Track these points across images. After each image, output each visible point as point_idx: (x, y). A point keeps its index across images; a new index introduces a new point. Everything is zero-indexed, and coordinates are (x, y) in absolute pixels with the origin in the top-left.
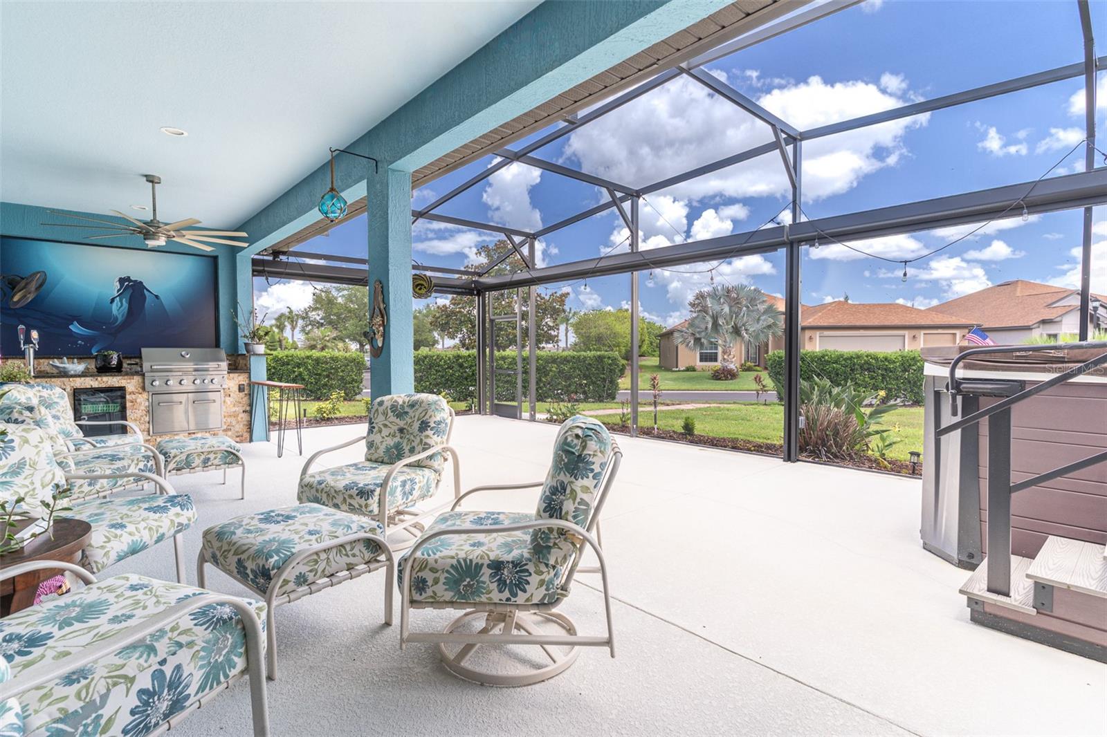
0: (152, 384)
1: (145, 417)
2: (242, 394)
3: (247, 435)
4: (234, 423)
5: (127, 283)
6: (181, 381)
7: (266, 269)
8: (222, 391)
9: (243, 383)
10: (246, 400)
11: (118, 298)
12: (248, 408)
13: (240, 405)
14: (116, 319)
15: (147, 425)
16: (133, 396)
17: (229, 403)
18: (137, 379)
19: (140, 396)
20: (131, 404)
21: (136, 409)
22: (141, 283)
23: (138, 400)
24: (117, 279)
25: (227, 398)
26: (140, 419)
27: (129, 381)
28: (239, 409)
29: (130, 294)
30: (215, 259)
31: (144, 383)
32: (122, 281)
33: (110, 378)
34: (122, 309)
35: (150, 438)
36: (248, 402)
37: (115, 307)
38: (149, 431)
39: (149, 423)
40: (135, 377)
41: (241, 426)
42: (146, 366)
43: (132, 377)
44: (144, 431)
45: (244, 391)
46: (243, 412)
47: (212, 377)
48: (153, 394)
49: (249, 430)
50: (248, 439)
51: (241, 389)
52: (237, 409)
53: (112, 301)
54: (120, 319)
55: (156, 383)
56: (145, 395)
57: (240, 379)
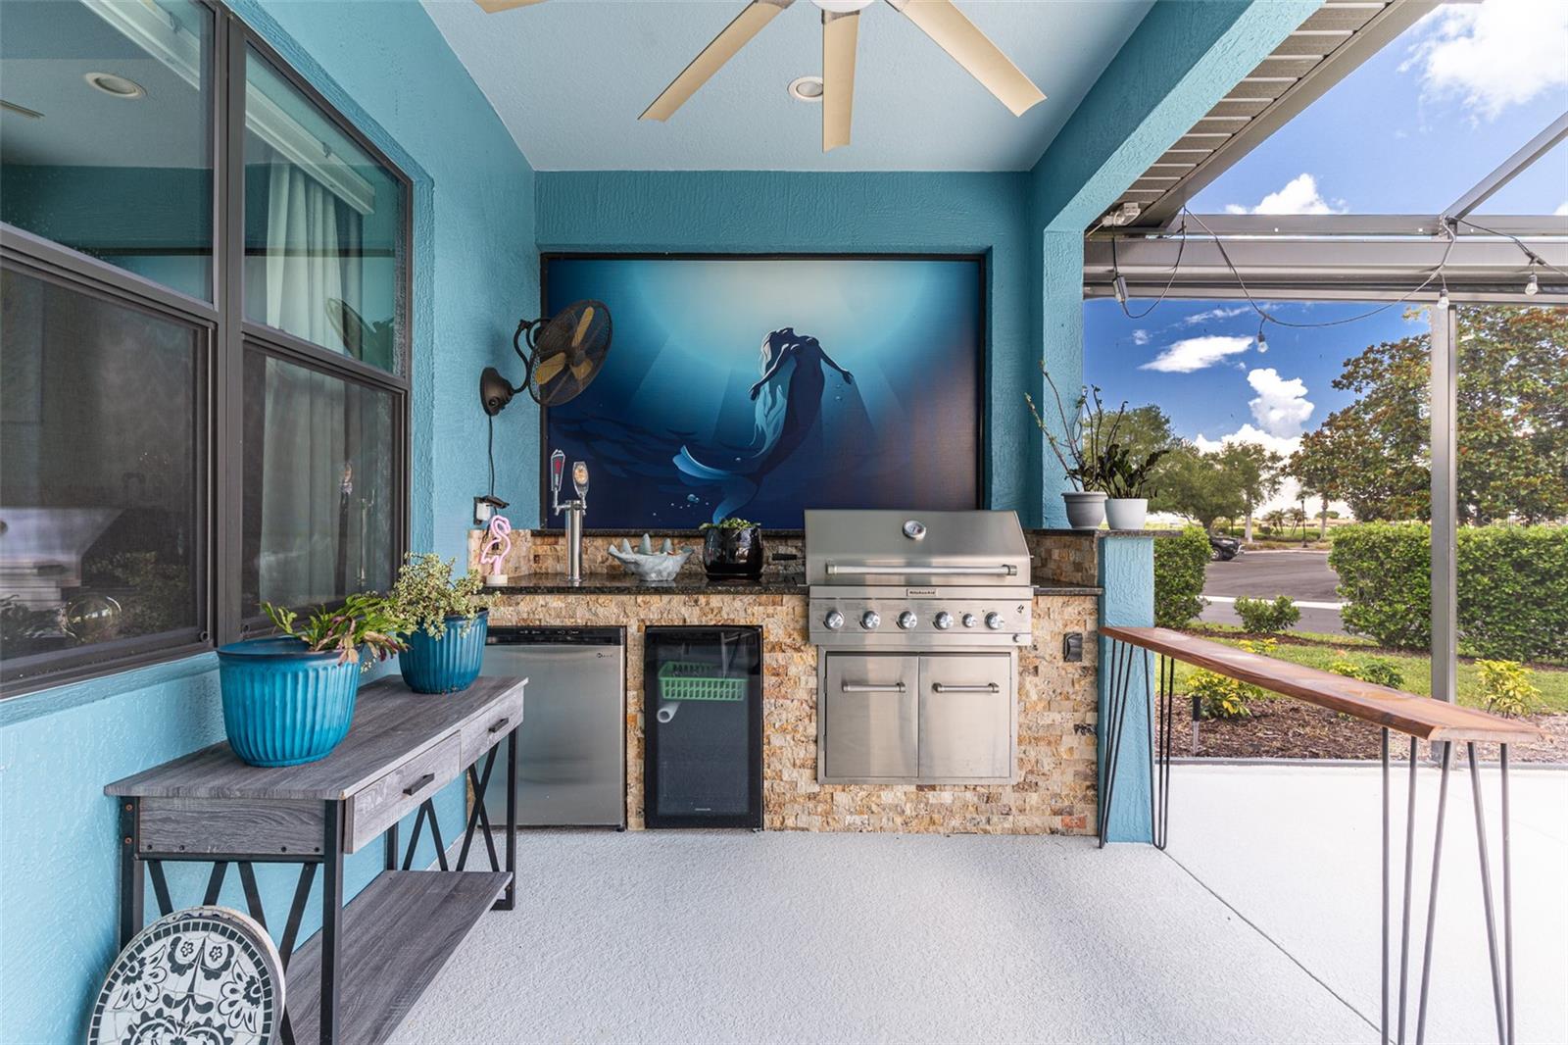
0: (826, 624)
1: (807, 720)
2: (1073, 669)
3: (1088, 812)
4: (1047, 764)
5: (787, 345)
6: (903, 616)
7: (1121, 270)
8: (1015, 654)
9: (1077, 629)
10: (1083, 689)
11: (767, 384)
12: (1090, 718)
13: (1068, 704)
14: (762, 436)
15: (812, 747)
16: (780, 656)
17: (1034, 697)
18: (790, 603)
19: (796, 655)
20: (774, 679)
21: (785, 697)
22: (815, 342)
23: (793, 671)
24: (766, 338)
25: (1029, 679)
26: (795, 730)
27: (770, 609)
28: (1063, 718)
29: (792, 370)
30: (980, 261)
31: (806, 616)
32: (776, 340)
33: (727, 598)
34: (773, 412)
35: (816, 788)
36: (1090, 697)
37: (760, 407)
38: (816, 768)
39: (816, 742)
40: (786, 598)
41: (1069, 778)
42: (813, 566)
43: (778, 598)
44: (803, 766)
45: (1079, 657)
46: (1077, 728)
47: (989, 607)
48: (829, 653)
49: (1091, 793)
50: (1091, 826)
51: (1070, 650)
52: (1058, 717)
53: (756, 391)
54: (770, 438)
55: (838, 621)
56: (809, 657)
57: (1070, 614)
